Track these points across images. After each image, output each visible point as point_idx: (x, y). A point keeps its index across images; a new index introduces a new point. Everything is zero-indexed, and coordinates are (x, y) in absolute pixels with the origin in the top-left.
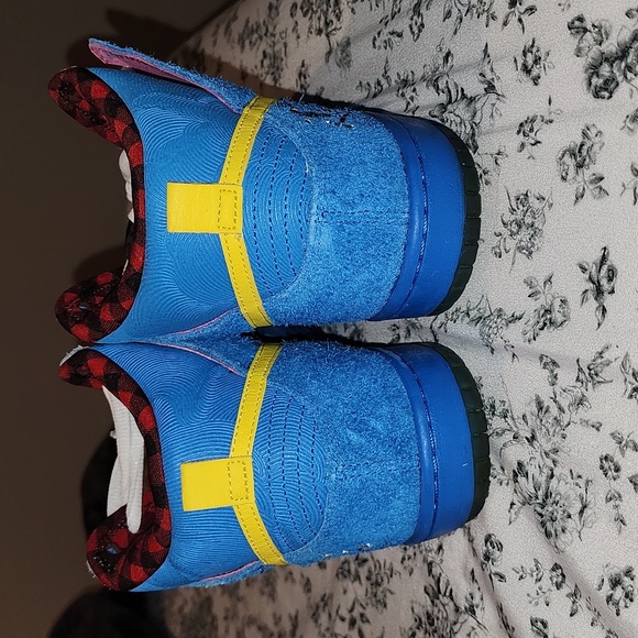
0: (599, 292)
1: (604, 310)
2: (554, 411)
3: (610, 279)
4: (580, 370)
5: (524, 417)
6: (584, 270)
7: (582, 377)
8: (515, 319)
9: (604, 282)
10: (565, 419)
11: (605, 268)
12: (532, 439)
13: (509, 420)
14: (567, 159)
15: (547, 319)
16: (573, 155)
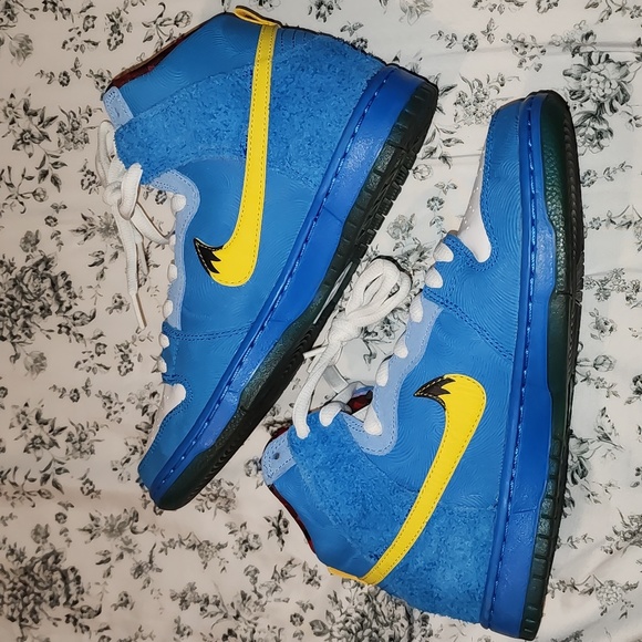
0: (279, 533)
1: (283, 542)
2: (255, 597)
3: (286, 526)
4: (275, 571)
5: (232, 605)
6: (269, 521)
7: (276, 576)
8: (220, 547)
9: (282, 527)
10: (263, 600)
11: (281, 521)
12: (237, 617)
13: (221, 606)
14: (251, 464)
15: (247, 546)
16: (255, 463)
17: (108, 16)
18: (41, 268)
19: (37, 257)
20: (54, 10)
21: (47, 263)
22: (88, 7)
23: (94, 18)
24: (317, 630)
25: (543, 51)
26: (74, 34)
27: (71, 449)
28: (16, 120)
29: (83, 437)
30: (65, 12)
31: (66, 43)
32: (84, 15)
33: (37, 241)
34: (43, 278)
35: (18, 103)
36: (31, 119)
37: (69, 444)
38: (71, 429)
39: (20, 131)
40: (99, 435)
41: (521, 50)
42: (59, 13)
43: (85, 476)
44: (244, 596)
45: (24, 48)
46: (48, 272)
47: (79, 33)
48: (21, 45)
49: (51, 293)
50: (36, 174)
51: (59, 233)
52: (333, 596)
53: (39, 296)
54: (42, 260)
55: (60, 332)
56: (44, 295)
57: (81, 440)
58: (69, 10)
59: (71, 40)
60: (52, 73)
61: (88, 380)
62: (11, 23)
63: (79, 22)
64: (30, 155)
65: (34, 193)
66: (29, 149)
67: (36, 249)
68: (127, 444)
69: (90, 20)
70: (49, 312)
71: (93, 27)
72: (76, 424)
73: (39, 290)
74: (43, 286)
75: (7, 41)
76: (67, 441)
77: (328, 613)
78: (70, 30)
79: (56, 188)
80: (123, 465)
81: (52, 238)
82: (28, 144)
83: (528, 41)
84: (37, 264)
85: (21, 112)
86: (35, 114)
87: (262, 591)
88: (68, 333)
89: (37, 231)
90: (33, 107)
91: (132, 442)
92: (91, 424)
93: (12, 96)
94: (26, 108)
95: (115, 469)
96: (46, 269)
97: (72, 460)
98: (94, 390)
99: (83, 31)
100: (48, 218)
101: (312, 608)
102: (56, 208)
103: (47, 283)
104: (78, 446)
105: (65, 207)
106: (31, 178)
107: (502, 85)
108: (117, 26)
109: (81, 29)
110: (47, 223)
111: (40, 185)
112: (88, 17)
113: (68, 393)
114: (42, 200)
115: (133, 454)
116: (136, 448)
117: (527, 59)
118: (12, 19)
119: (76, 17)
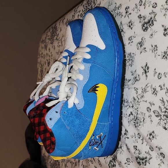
0: (146, 72)
1: (147, 76)
2: (137, 99)
3: (148, 69)
4: (142, 89)
5: (131, 102)
6: (142, 68)
7: (143, 91)
9: (147, 70)
10: (139, 101)
11: (147, 67)
12: (133, 107)
13: (128, 103)
14: (138, 45)
15: (136, 80)
16: (140, 44)
24: (156, 114)
44: (134, 98)
52: (162, 99)
77: (160, 107)
87: (139, 97)
101: (154, 105)
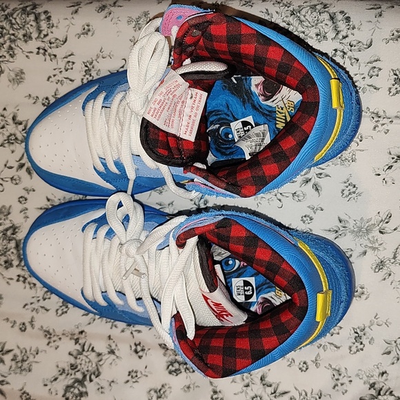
17: (84, 63)
18: (9, 233)
19: (7, 224)
20: (44, 54)
21: (15, 230)
22: (70, 55)
23: (73, 63)
25: (392, 122)
26: (57, 72)
27: (14, 367)
28: (6, 126)
29: (25, 358)
30: (52, 57)
31: (50, 77)
32: (66, 60)
33: (9, 213)
34: (10, 240)
35: (9, 115)
36: (17, 127)
37: (13, 363)
38: (17, 352)
39: (8, 134)
40: (38, 358)
41: (376, 119)
42: (48, 57)
43: (23, 389)
45: (19, 77)
46: (15, 236)
47: (61, 72)
48: (17, 75)
49: (15, 251)
50: (16, 165)
51: (27, 209)
53: (5, 252)
54: (11, 227)
55: (18, 280)
56: (9, 253)
57: (23, 361)
58: (55, 56)
59: (54, 76)
60: (37, 97)
61: (33, 317)
62: (11, 60)
63: (62, 64)
64: (13, 152)
65: (12, 179)
66: (12, 147)
67: (7, 218)
68: (58, 367)
69: (70, 64)
70: (11, 265)
71: (72, 69)
72: (22, 347)
73: (6, 248)
74: (9, 246)
75: (7, 71)
76: (12, 360)
78: (55, 69)
79: (29, 176)
80: (51, 382)
81: (21, 212)
82: (13, 143)
83: (381, 113)
84: (7, 230)
85: (10, 121)
86: (21, 124)
88: (24, 282)
89: (10, 207)
90: (19, 118)
91: (62, 365)
92: (33, 349)
93: (5, 109)
94: (14, 118)
95: (46, 385)
96: (13, 234)
97: (13, 375)
98: (37, 324)
99: (64, 70)
100: (21, 197)
102: (27, 190)
103: (13, 244)
104: (20, 365)
105: (34, 191)
106: (11, 168)
107: (361, 141)
108: (90, 70)
109: (63, 69)
110: (19, 201)
111: (17, 173)
112: (69, 62)
113: (18, 324)
114: (17, 184)
115: (61, 374)
116: (64, 370)
117: (380, 126)
118: (12, 57)
119: (60, 61)
